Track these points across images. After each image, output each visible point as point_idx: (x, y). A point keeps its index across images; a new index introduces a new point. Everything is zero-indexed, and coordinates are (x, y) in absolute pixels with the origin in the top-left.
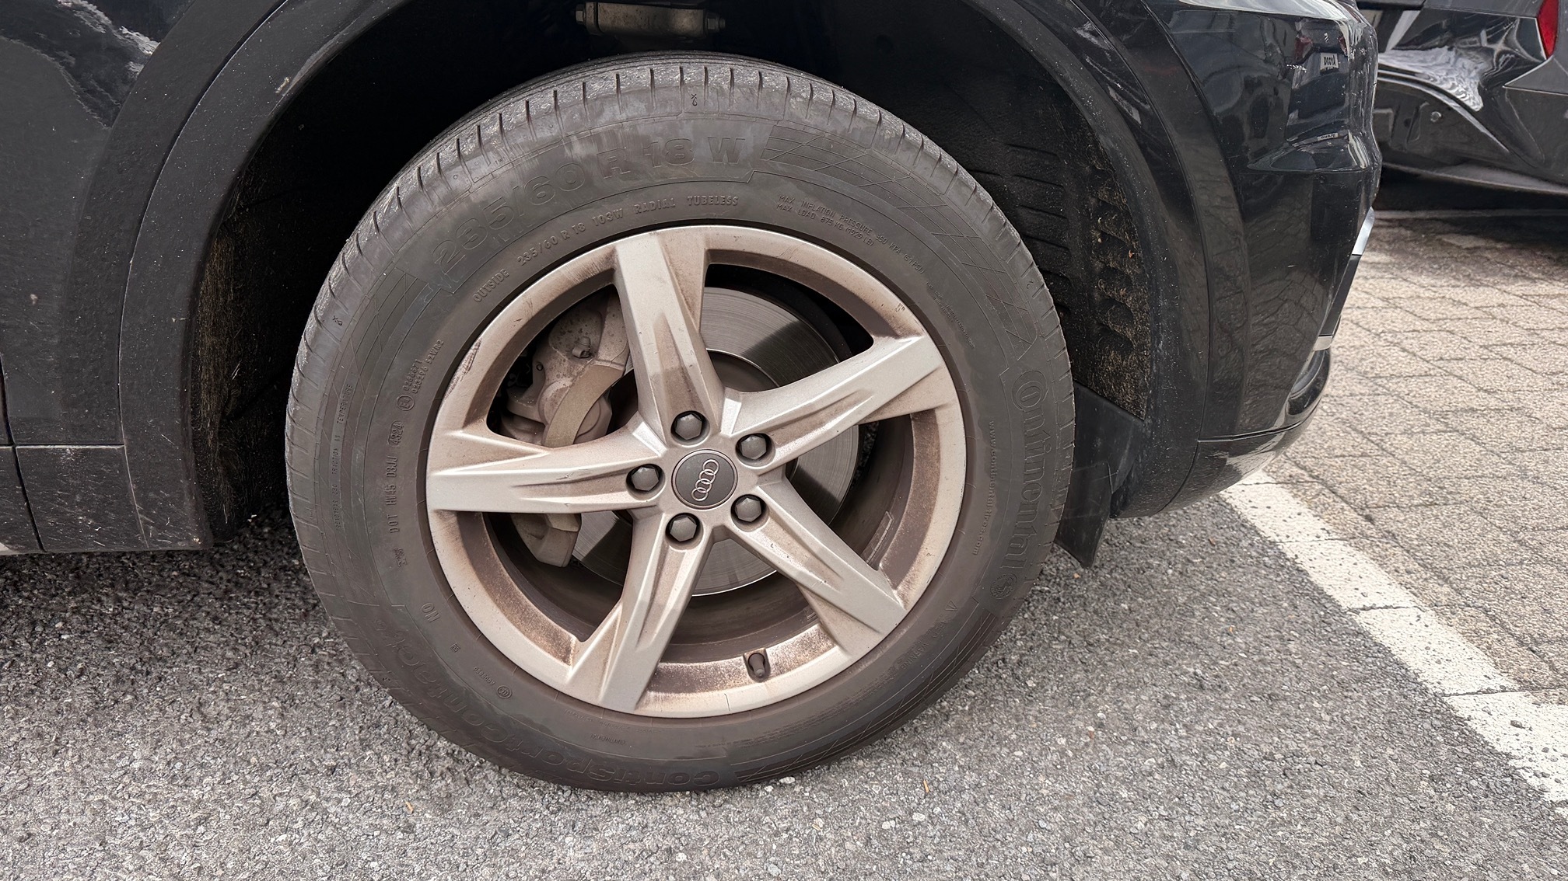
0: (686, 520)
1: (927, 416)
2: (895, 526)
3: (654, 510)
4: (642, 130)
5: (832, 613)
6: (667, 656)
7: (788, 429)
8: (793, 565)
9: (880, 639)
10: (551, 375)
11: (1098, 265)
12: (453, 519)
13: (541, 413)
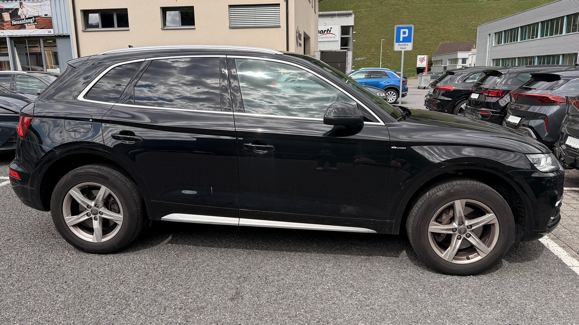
0: (459, 236)
1: (494, 224)
2: (488, 240)
3: (455, 234)
4: (460, 189)
5: (479, 251)
6: (455, 256)
7: (474, 225)
8: (474, 243)
9: (486, 255)
10: (443, 216)
11: (518, 205)
12: (431, 233)
13: (441, 221)
